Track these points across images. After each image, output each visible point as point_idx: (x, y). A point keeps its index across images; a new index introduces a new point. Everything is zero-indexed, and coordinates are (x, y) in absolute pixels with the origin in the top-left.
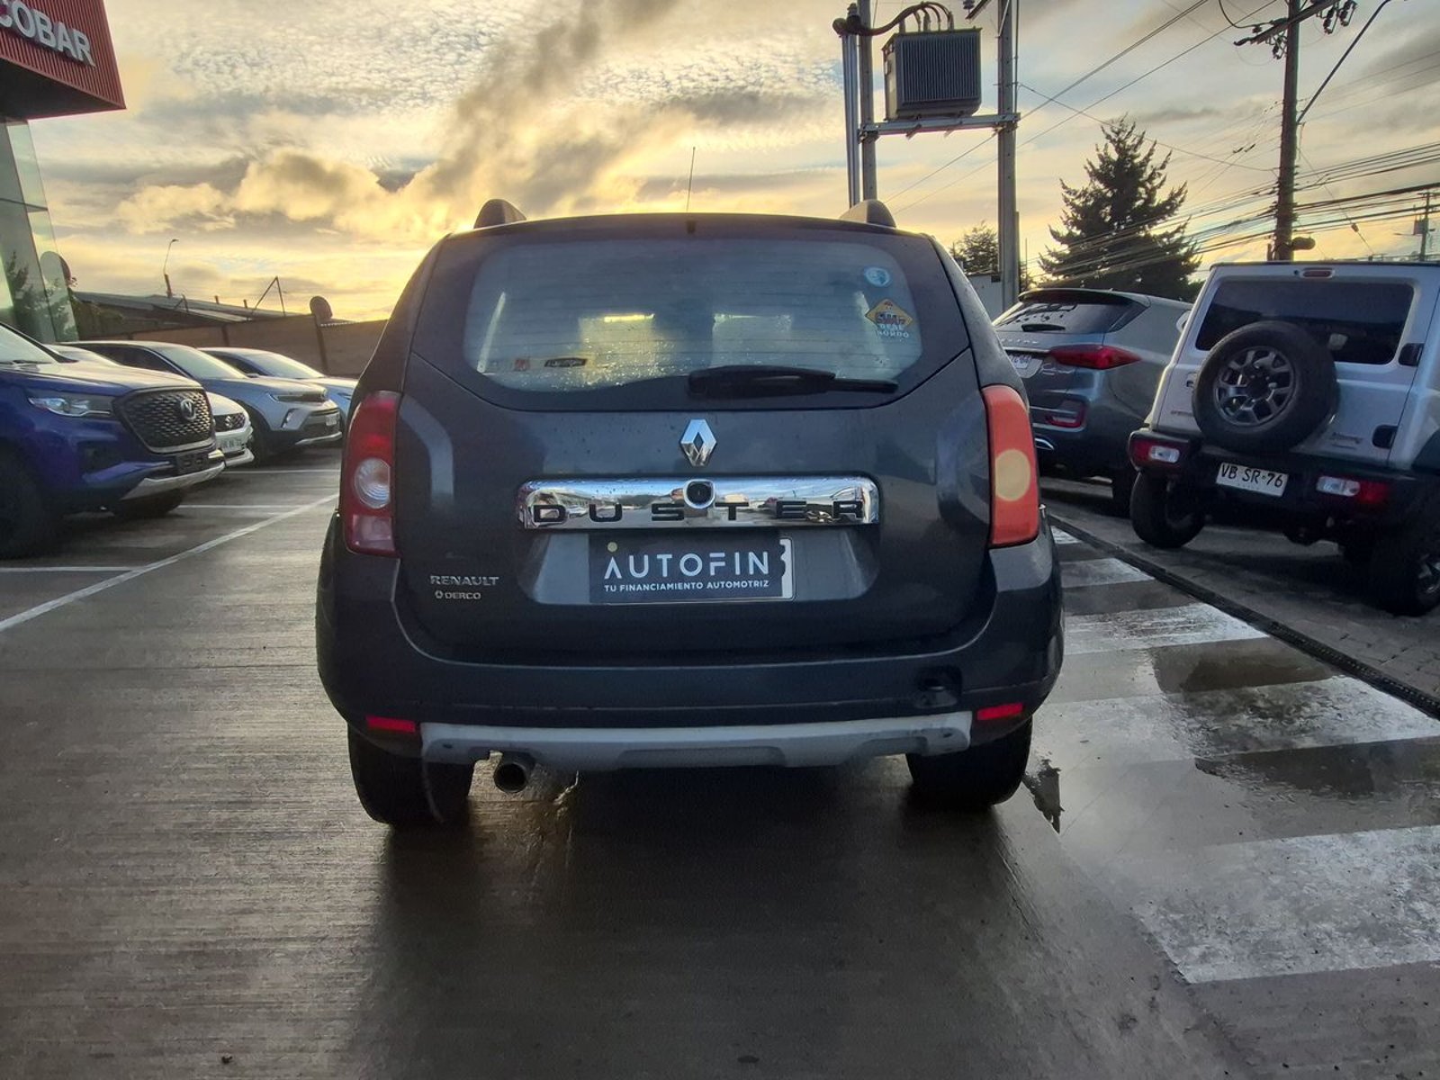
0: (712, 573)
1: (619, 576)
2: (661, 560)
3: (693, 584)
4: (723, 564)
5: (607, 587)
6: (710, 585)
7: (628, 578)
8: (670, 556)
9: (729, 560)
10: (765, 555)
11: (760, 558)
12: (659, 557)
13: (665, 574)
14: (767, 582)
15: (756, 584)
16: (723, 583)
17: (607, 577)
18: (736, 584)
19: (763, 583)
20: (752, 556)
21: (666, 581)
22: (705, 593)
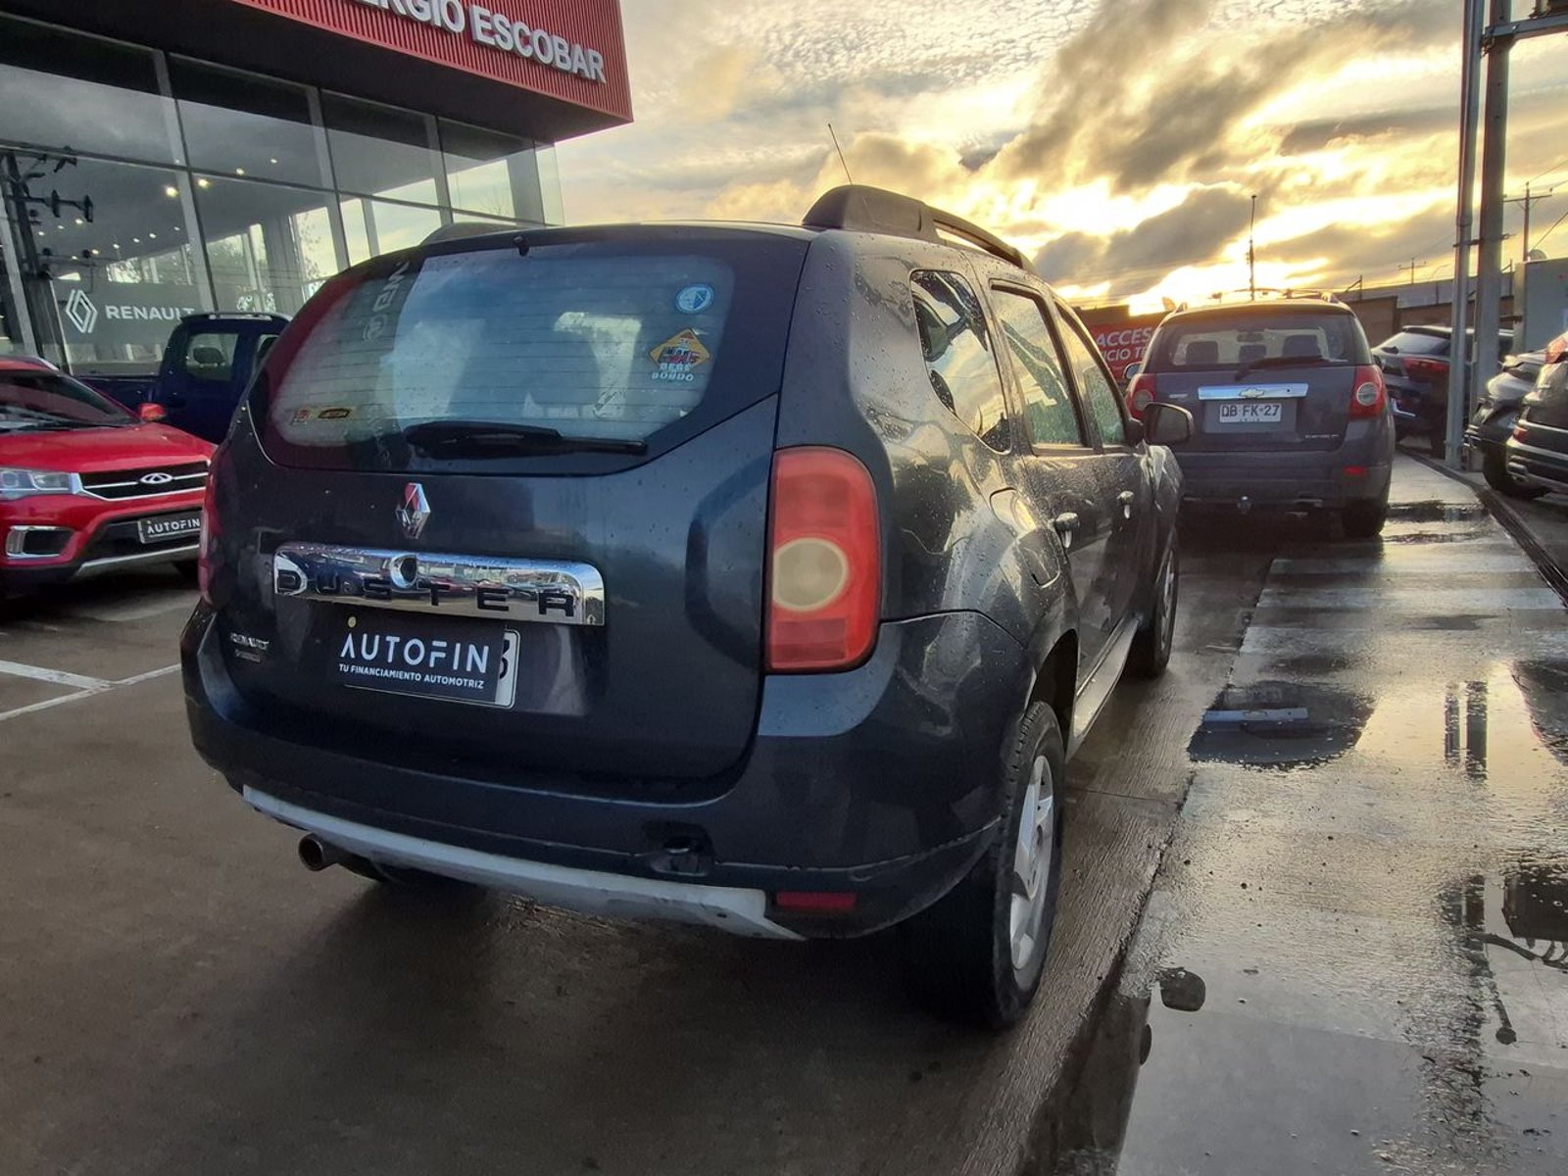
0: (432, 665)
1: (353, 656)
2: (389, 642)
3: (413, 674)
4: (443, 655)
5: (341, 665)
6: (427, 678)
7: (359, 660)
8: (398, 639)
9: (450, 651)
10: (486, 648)
11: (480, 653)
12: (388, 638)
13: (390, 660)
14: (482, 682)
15: (471, 683)
16: (439, 677)
17: (343, 655)
18: (452, 680)
19: (479, 684)
20: (472, 649)
21: (390, 667)
22: (423, 686)
